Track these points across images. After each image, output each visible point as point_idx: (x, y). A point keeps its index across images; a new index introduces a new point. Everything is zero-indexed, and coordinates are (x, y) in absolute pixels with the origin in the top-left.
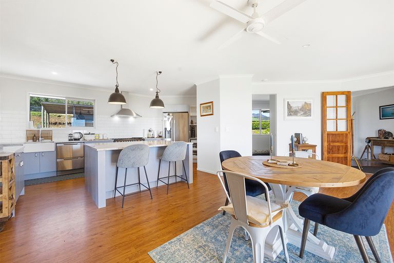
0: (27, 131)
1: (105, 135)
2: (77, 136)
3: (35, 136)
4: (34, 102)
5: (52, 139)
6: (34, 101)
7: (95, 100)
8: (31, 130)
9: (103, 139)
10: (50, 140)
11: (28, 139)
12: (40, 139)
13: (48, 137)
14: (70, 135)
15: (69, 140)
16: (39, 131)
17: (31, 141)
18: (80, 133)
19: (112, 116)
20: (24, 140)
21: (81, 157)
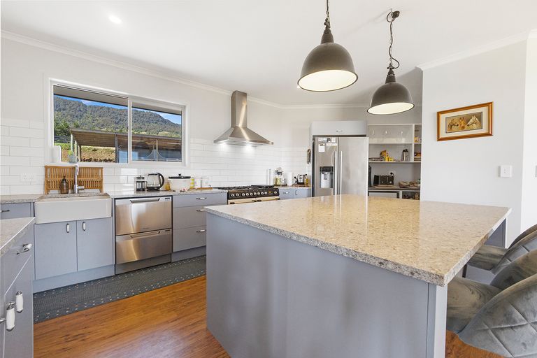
0: (46, 168)
1: (205, 181)
2: (154, 182)
3: (64, 180)
4: (59, 130)
5: (101, 188)
6: (60, 128)
7: (185, 107)
8: (56, 167)
9: (201, 188)
10: (98, 191)
11: (48, 186)
12: (77, 187)
13: (93, 182)
14: (140, 179)
15: (138, 190)
16: (74, 168)
17: (56, 192)
18: (160, 175)
19: (216, 141)
20: (39, 189)
21: (167, 230)
